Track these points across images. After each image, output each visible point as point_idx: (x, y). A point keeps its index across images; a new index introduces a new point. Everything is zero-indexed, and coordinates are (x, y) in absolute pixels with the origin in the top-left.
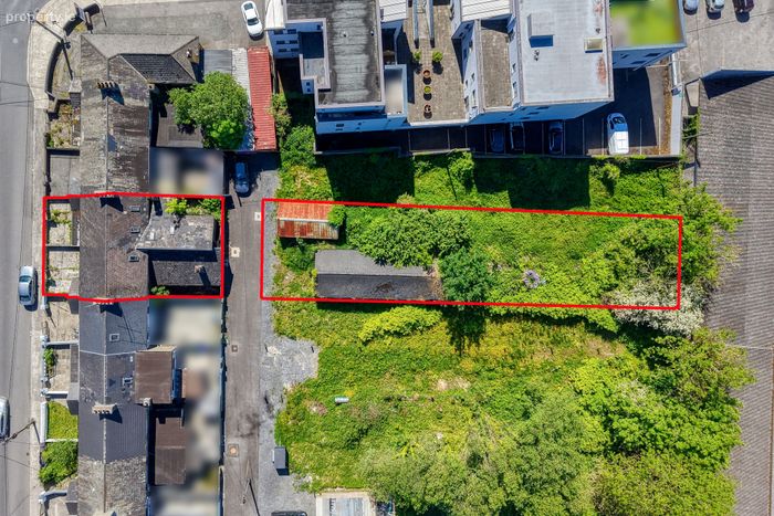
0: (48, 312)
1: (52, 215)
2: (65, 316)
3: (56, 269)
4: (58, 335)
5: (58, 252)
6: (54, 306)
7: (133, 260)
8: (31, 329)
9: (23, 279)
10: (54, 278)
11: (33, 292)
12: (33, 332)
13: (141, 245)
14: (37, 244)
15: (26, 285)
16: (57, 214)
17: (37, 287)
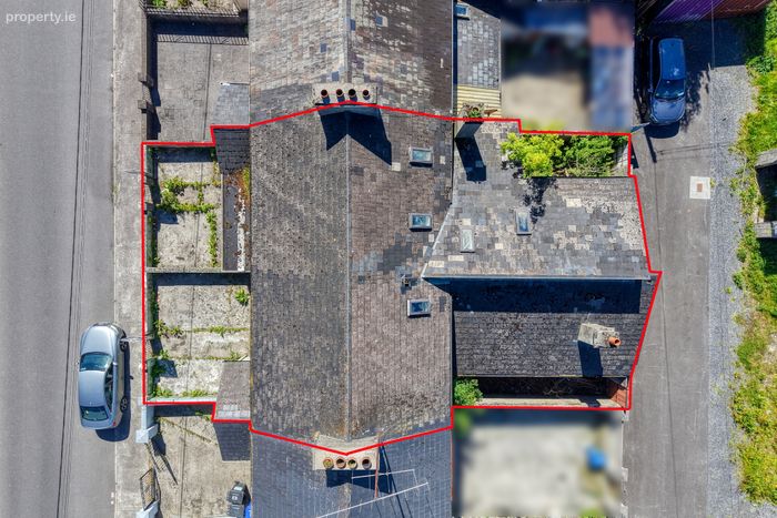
0: (158, 445)
1: (165, 191)
2: (201, 452)
3: (178, 333)
4: (183, 501)
5: (182, 288)
6: (171, 429)
7: (418, 312)
8: (112, 486)
9: (89, 361)
10: (172, 355)
11: (118, 393)
12: (119, 496)
13: (437, 267)
14: (129, 269)
15: (98, 375)
16: (177, 189)
17: (127, 378)
